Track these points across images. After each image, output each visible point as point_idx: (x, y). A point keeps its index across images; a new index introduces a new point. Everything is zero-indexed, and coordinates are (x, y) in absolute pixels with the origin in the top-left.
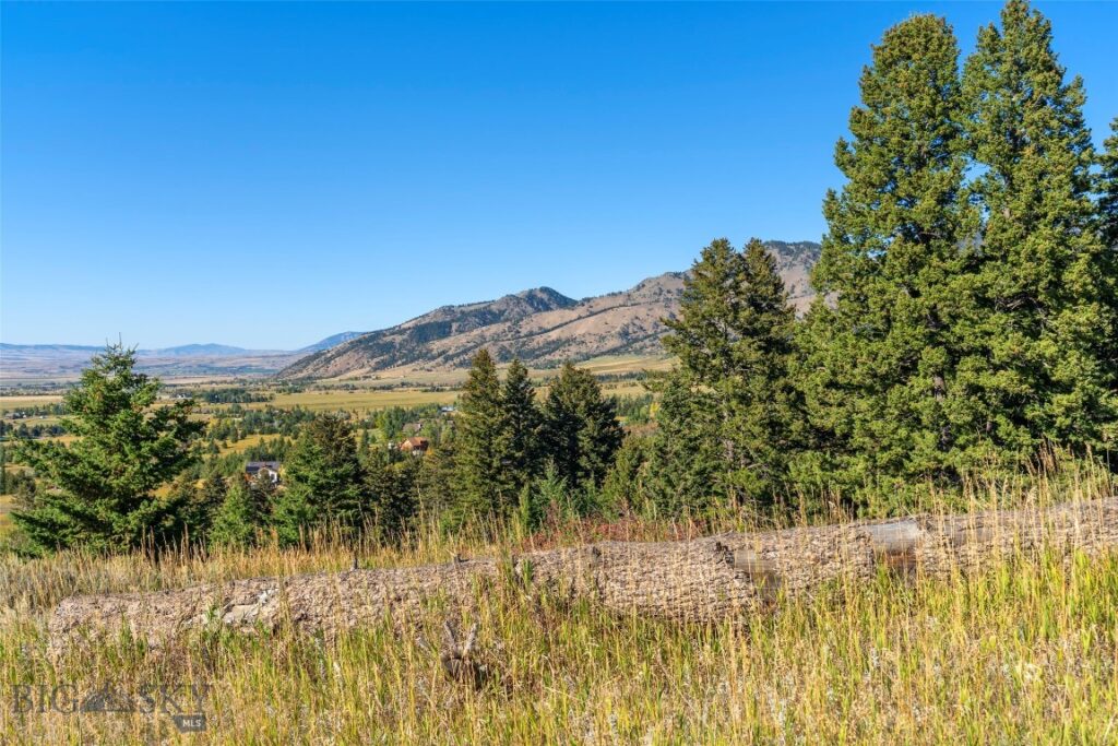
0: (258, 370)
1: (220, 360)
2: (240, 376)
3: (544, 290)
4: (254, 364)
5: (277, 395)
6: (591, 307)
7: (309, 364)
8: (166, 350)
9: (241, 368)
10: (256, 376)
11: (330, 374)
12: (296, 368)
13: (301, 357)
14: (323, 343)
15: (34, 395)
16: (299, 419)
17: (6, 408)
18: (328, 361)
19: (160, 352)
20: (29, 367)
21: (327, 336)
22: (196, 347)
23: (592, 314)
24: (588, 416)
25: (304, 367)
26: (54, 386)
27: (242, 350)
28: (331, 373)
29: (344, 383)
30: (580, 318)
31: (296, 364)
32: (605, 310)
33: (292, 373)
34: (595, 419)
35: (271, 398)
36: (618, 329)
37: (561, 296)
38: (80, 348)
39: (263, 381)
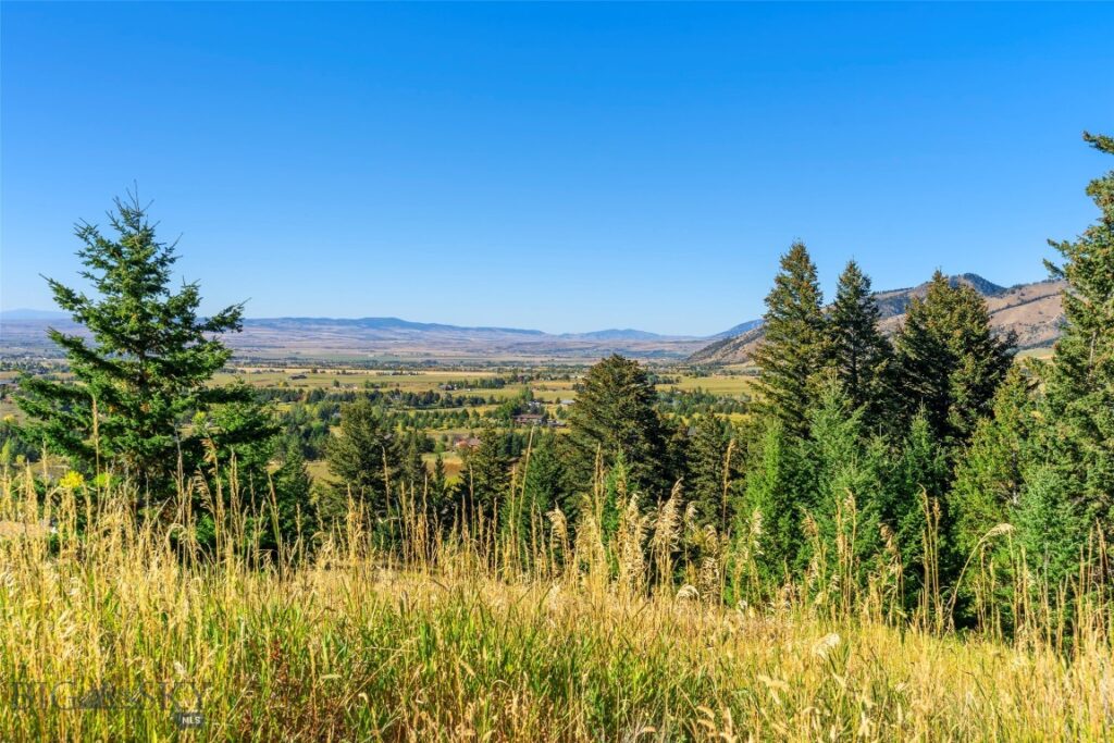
0: (671, 355)
1: (635, 344)
2: (652, 360)
3: (969, 276)
4: (666, 349)
5: (684, 378)
6: (1023, 295)
7: (717, 349)
8: (588, 334)
9: (655, 352)
10: (666, 360)
11: (738, 360)
12: (706, 353)
13: (710, 343)
14: (734, 331)
15: (471, 371)
16: (698, 401)
17: (441, 380)
18: (737, 347)
19: (582, 336)
20: (471, 346)
21: (738, 324)
22: (614, 332)
23: (1024, 302)
24: (966, 352)
25: (713, 353)
26: (490, 364)
27: (657, 335)
28: (739, 358)
29: (750, 369)
30: (1009, 307)
31: (705, 349)
32: (1039, 298)
33: (701, 359)
34: (978, 358)
35: (677, 381)
36: (1054, 319)
37: (988, 283)
38: (513, 331)
39: (672, 366)
